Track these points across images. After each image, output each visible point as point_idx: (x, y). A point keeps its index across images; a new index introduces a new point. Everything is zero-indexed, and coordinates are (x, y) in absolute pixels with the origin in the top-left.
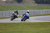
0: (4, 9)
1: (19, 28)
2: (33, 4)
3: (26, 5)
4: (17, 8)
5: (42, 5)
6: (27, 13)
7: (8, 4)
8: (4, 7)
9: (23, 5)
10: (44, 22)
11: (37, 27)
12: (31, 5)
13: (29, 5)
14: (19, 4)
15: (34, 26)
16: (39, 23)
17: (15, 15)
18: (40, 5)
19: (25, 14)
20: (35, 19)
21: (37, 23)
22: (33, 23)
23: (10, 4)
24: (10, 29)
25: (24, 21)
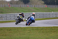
0: (8, 11)
1: (26, 34)
2: (42, 5)
3: (34, 6)
4: (24, 10)
5: (52, 6)
6: (32, 16)
7: (13, 5)
8: (8, 9)
9: (30, 7)
10: (54, 26)
11: (46, 32)
12: (39, 6)
13: (37, 6)
14: (26, 5)
15: (43, 31)
16: (49, 27)
17: (20, 18)
18: (50, 6)
19: (30, 17)
20: (44, 23)
21: (46, 27)
22: (42, 27)
23: (15, 5)
24: (15, 34)
25: (29, 25)
